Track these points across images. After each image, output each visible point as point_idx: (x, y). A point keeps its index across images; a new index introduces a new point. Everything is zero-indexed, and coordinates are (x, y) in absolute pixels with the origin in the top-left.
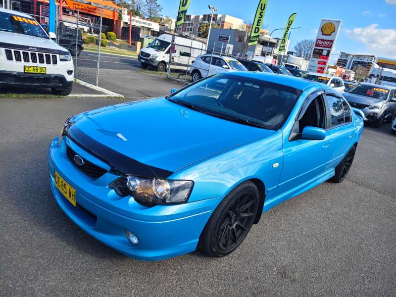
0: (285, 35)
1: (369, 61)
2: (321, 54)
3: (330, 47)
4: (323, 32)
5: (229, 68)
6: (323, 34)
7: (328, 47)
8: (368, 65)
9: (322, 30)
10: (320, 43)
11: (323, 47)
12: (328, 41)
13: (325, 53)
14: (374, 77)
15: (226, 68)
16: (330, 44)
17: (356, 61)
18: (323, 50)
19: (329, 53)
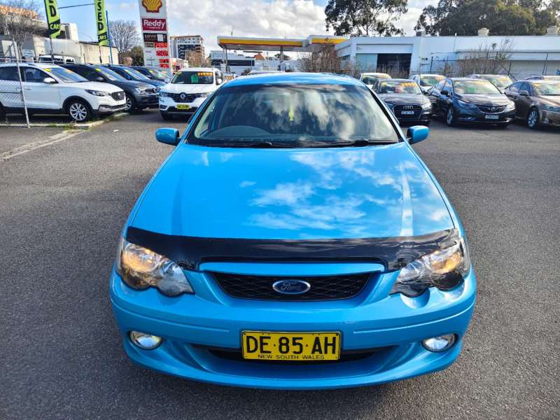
0: (99, 16)
1: (197, 44)
2: (156, 41)
3: (165, 29)
4: (146, 8)
5: (57, 82)
6: (148, 11)
7: (161, 30)
8: (197, 49)
9: (143, 5)
10: (149, 24)
11: (155, 30)
12: (158, 20)
13: (160, 38)
14: (222, 63)
15: (52, 83)
16: (163, 25)
17: (181, 45)
18: (156, 34)
19: (166, 37)
